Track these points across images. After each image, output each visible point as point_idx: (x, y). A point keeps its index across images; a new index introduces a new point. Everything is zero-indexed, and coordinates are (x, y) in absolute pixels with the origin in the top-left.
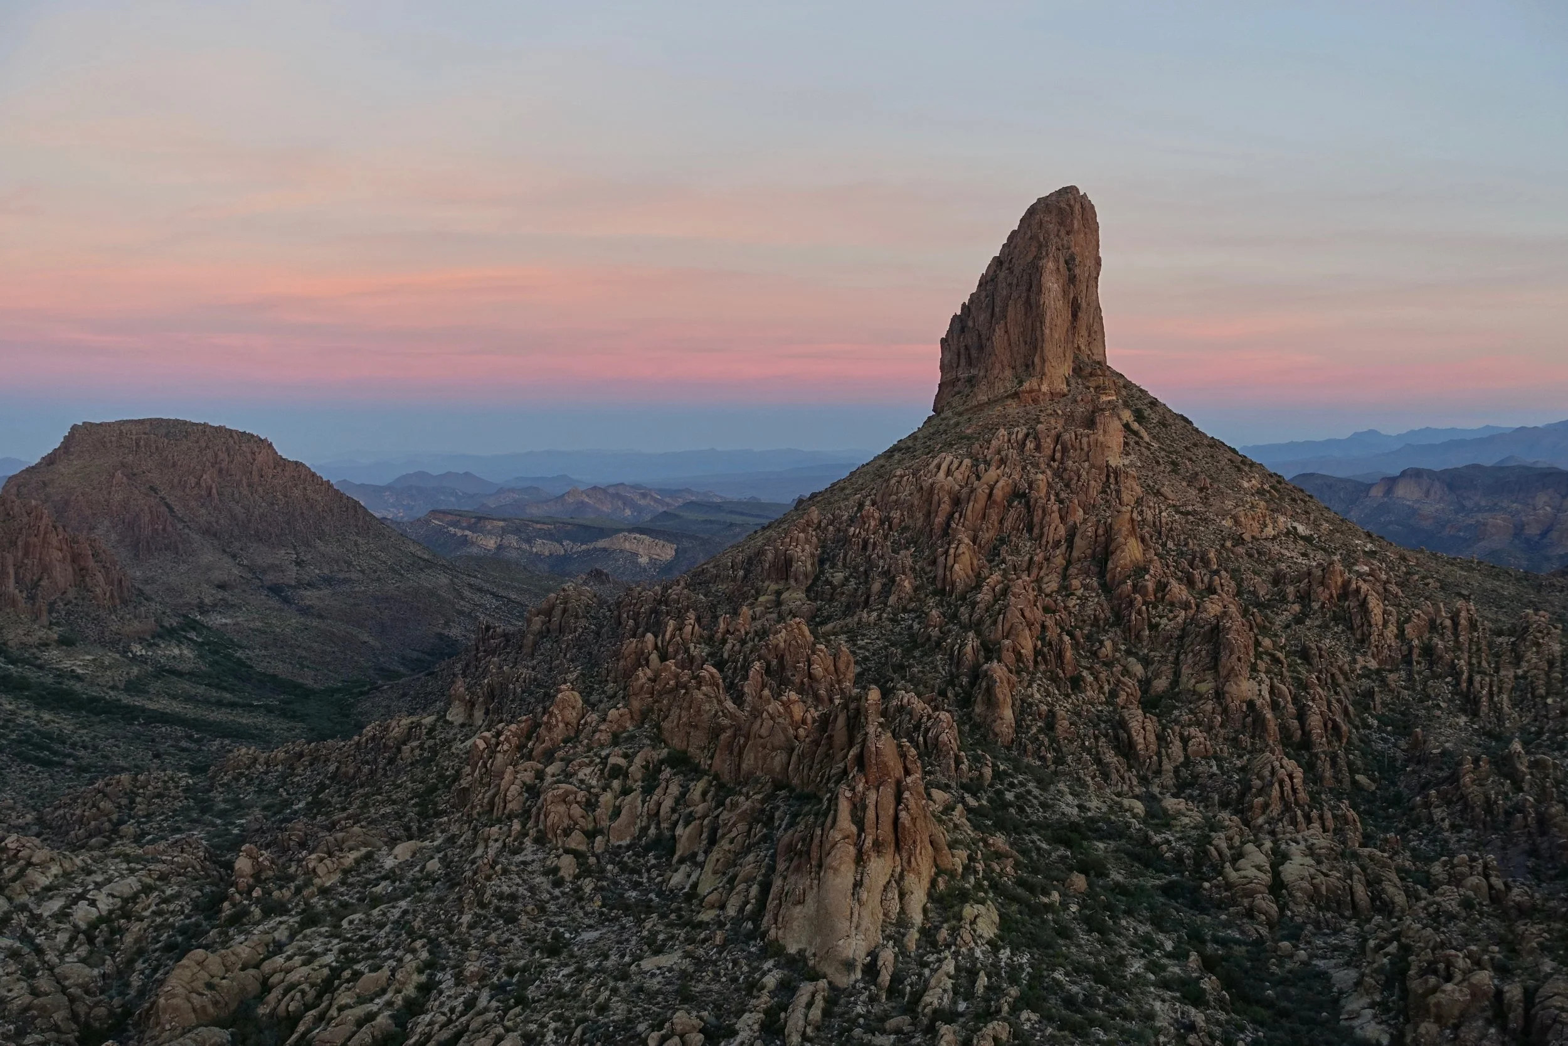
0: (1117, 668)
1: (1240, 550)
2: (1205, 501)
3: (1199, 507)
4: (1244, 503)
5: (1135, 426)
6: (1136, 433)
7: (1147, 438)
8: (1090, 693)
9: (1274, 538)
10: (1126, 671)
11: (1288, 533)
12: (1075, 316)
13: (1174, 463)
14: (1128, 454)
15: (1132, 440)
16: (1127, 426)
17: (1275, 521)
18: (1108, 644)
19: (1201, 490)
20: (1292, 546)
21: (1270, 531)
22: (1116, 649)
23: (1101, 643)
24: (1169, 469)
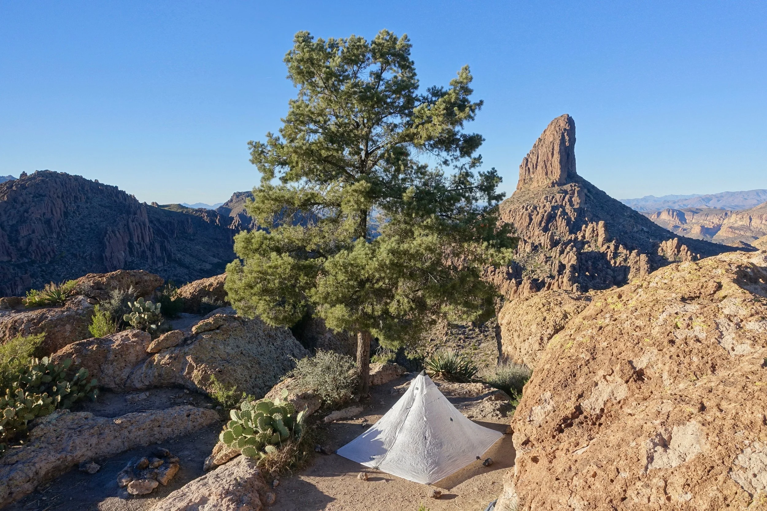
0: (604, 273)
1: (626, 236)
2: (613, 219)
3: (611, 222)
4: (627, 220)
5: (589, 194)
6: (589, 197)
7: (592, 198)
8: (598, 280)
9: (637, 232)
10: (607, 274)
11: (641, 231)
12: (568, 158)
13: (602, 207)
14: (586, 204)
15: (588, 199)
16: (586, 194)
17: (637, 226)
18: (600, 265)
19: (611, 216)
20: (643, 235)
21: (635, 229)
22: (603, 266)
23: (598, 264)
24: (600, 209)
